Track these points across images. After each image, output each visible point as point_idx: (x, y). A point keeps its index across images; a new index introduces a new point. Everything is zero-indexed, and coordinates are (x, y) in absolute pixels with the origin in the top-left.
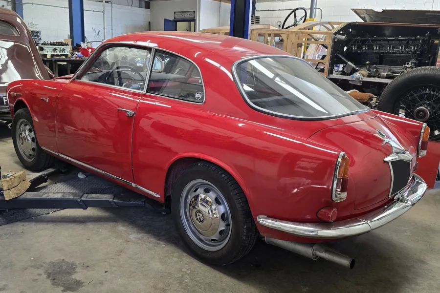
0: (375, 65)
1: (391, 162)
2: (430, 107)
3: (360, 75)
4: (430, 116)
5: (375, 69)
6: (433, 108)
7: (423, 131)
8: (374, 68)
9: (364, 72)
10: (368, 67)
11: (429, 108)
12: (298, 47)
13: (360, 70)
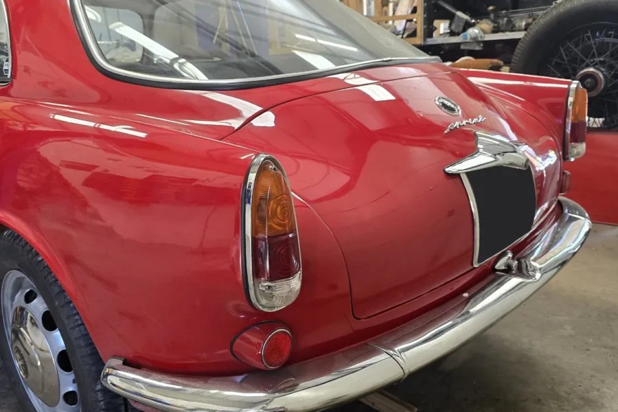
0: (504, 12)
1: (467, 174)
2: (604, 67)
3: (480, 31)
4: (606, 85)
5: (506, 19)
6: (611, 67)
7: (571, 99)
8: (504, 17)
9: (486, 25)
10: (492, 16)
11: (603, 69)
12: (383, 6)
13: (478, 23)
